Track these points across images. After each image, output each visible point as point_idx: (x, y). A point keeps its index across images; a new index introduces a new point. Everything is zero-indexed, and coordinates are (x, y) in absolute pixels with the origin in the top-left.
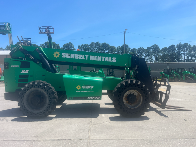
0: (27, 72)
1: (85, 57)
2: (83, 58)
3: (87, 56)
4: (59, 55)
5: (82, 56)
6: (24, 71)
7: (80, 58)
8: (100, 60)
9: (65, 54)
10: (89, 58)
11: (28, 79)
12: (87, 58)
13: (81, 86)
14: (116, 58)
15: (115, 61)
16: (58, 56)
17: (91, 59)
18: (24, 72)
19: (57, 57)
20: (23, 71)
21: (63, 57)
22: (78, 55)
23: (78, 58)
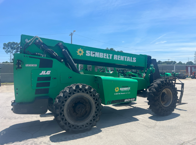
0: (48, 73)
1: (109, 56)
2: (108, 58)
3: (111, 55)
4: (83, 52)
5: (106, 55)
6: (45, 72)
7: (105, 57)
8: (123, 60)
9: (89, 52)
10: (113, 57)
11: (49, 83)
12: (111, 58)
13: (119, 88)
14: (135, 58)
15: (135, 61)
16: (82, 54)
17: (114, 59)
18: (44, 74)
19: (80, 55)
20: (43, 72)
21: (87, 55)
22: (102, 54)
23: (102, 57)
